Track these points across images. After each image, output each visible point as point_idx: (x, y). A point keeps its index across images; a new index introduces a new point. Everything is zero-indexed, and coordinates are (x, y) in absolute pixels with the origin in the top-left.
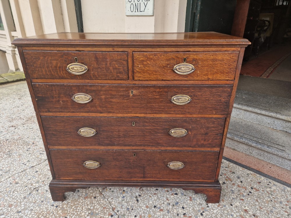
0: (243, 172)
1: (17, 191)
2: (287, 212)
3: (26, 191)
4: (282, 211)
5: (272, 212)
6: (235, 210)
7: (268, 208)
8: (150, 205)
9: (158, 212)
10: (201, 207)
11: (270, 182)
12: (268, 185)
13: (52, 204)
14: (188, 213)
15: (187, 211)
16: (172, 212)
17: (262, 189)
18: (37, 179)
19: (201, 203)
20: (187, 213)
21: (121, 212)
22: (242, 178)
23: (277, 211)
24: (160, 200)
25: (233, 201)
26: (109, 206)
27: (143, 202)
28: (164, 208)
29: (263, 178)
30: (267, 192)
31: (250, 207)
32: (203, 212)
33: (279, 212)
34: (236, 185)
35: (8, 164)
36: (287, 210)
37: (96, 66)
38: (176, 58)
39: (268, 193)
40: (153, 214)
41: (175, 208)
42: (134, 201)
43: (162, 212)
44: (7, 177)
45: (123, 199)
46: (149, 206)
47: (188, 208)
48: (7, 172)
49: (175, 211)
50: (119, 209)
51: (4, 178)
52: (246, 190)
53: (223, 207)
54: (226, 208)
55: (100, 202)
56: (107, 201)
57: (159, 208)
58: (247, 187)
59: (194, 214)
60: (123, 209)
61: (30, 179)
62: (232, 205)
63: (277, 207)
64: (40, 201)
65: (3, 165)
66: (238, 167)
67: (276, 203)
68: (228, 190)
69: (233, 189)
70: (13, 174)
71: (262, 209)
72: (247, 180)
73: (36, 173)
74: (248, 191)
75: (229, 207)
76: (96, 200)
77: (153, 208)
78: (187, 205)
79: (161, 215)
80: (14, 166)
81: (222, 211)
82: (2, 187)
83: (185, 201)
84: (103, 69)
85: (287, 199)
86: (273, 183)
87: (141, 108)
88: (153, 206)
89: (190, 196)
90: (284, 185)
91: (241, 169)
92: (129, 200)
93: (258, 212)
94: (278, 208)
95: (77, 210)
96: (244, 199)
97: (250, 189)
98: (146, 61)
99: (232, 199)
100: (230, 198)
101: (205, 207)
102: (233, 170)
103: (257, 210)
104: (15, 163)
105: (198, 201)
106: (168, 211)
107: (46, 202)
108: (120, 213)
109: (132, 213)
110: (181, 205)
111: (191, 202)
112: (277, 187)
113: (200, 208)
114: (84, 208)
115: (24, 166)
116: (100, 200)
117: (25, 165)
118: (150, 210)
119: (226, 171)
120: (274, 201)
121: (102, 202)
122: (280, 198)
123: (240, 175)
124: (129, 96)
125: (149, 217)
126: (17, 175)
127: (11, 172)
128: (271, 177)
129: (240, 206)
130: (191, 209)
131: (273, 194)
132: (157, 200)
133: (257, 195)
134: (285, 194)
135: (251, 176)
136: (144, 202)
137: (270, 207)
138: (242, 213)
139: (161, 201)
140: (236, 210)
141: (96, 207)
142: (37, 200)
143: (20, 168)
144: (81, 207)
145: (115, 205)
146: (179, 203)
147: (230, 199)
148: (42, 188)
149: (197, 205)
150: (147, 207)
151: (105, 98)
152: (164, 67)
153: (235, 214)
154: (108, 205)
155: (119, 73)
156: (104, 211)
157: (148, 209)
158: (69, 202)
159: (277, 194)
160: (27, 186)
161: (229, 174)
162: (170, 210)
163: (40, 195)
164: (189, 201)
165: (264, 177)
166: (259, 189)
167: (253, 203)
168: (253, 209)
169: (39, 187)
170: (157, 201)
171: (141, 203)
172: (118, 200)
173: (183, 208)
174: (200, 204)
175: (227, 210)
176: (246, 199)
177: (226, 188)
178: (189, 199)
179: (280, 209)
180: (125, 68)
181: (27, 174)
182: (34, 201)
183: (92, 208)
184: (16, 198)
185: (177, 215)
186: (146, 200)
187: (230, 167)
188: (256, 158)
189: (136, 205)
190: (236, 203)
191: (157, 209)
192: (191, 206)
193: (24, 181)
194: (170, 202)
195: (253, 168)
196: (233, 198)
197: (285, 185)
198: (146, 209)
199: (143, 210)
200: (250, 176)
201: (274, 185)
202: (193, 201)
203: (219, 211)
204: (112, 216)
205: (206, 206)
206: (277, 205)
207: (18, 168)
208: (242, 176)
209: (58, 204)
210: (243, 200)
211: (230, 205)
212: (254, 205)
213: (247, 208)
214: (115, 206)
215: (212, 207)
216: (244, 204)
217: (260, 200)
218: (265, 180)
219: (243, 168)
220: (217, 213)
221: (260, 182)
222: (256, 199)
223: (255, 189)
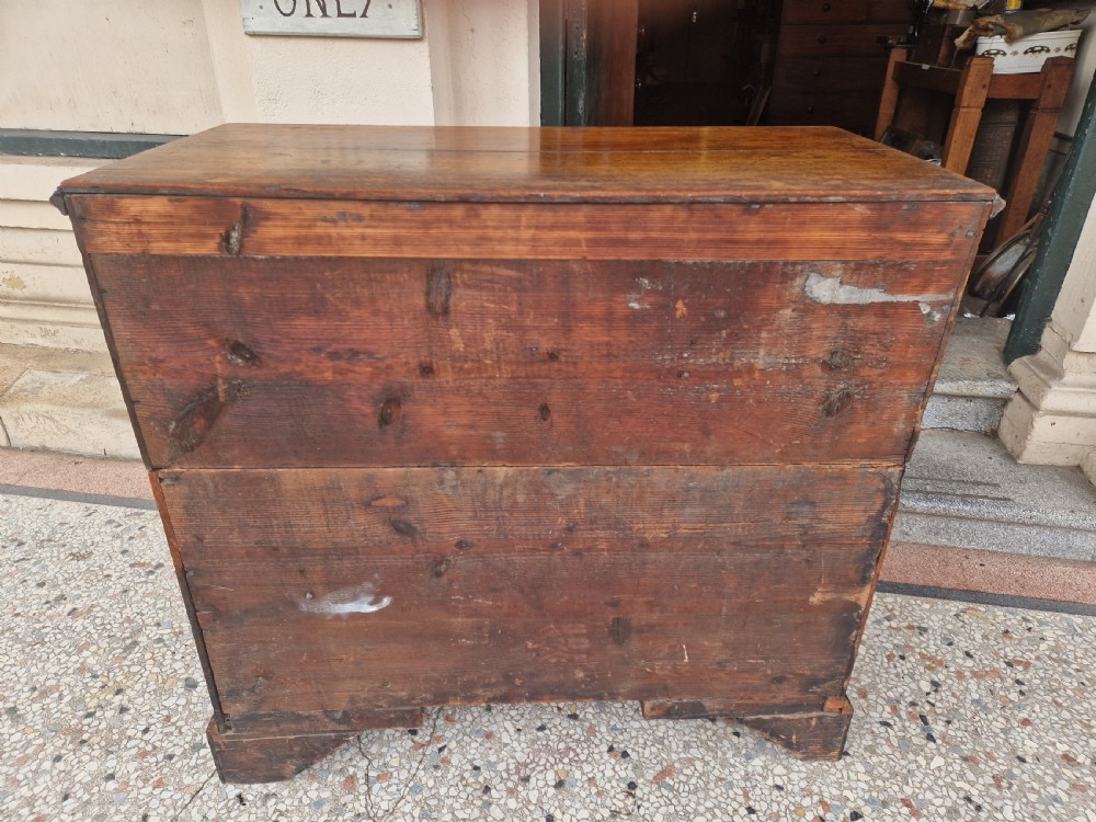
0: (941, 616)
6: (1046, 774)
11: (1024, 619)
12: (1029, 630)
17: (1033, 656)
19: (949, 803)
22: (956, 639)
25: (1012, 741)
29: (999, 612)
30: (1050, 658)
31: (1065, 739)
34: (968, 674)
39: (1054, 660)
52: (1002, 679)
53: (1011, 784)
54: (1023, 782)
58: (997, 666)
62: (1022, 760)
66: (912, 600)
68: (967, 705)
69: (976, 697)
72: (975, 640)
74: (1010, 681)
75: (1023, 772)
81: (1024, 801)
86: (1033, 617)
89: (900, 796)
90: (1057, 611)
91: (927, 606)
96: (1026, 716)
97: (1009, 672)
99: (1002, 735)
102: (910, 619)
103: (1084, 738)
105: (938, 802)
112: (1052, 626)
119: (901, 633)
120: (1088, 679)
123: (945, 631)
128: (1013, 597)
129: (1042, 751)
131: (1065, 657)
133: (1039, 681)
134: (1085, 640)
135: (971, 620)
138: (1068, 772)
140: (1048, 771)
147: (1000, 741)
153: (1058, 790)
159: (1072, 654)
161: (917, 641)
165: (999, 607)
166: (1026, 657)
167: (1055, 718)
168: (1077, 742)
174: (949, 811)
175: (1028, 785)
176: (1034, 715)
178: (905, 810)
187: (897, 613)
188: (924, 544)
190: (1024, 744)
195: (946, 584)
196: (1005, 731)
197: (1062, 611)
200: (967, 621)
201: (1041, 623)
202: (925, 812)
203: (1017, 808)
208: (950, 631)
210: (1026, 722)
211: (1018, 762)
212: (1066, 726)
213: (1062, 748)
215: (988, 800)
216: (1042, 734)
217: (1060, 696)
218: (1009, 616)
219: (928, 599)
220: (1019, 815)
221: (1007, 632)
222: (1049, 699)
223: (1020, 663)
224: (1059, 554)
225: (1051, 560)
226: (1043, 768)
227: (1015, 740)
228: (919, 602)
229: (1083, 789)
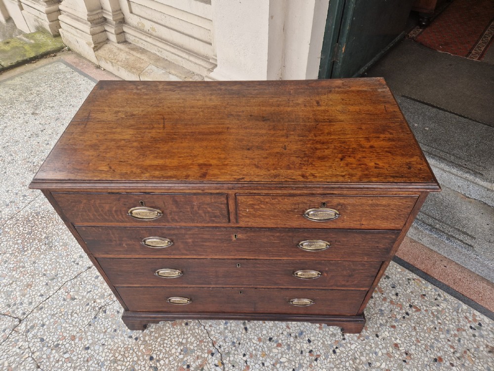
0: (401, 276)
1: (76, 313)
2: (454, 348)
3: (89, 313)
4: (446, 346)
5: (433, 348)
6: (381, 344)
7: (428, 342)
8: (264, 336)
9: (274, 348)
10: (334, 339)
11: (439, 295)
12: (436, 299)
13: (129, 335)
14: (316, 350)
15: (314, 346)
16: (293, 349)
17: (425, 309)
18: (100, 290)
19: (335, 332)
20: (314, 350)
21: (225, 347)
22: (398, 287)
23: (440, 345)
24: (277, 328)
25: (380, 329)
26: (208, 338)
27: (253, 331)
28: (283, 342)
29: (430, 286)
30: (432, 313)
31: (403, 340)
32: (337, 348)
33: (442, 348)
34: (388, 300)
35: (51, 262)
36: (454, 344)
37: (175, 210)
38: (308, 202)
39: (433, 315)
40: (268, 352)
41: (298, 341)
42: (241, 330)
43: (279, 348)
44: (56, 288)
45: (225, 327)
46: (262, 337)
47: (316, 342)
48: (54, 279)
49: (298, 347)
50: (221, 343)
51: (52, 290)
52: (401, 309)
53: (364, 340)
54: (369, 342)
55: (194, 331)
56: (203, 329)
57: (277, 341)
58: (404, 304)
59: (324, 351)
60: (227, 344)
61: (91, 291)
62: (377, 336)
63: (441, 339)
64: (111, 330)
65: (45, 265)
66: (396, 265)
67: (440, 333)
68: (376, 309)
69: (383, 309)
70: (64, 283)
71: (419, 342)
72: (406, 291)
73: (96, 280)
74: (404, 311)
75: (373, 339)
76: (189, 327)
77: (268, 342)
78: (315, 337)
79: (278, 353)
80: (61, 266)
81: (363, 347)
82: (54, 306)
83: (313, 330)
84: (188, 213)
85: (458, 325)
86: (444, 296)
87: (250, 252)
88: (268, 338)
90: (459, 299)
91: (399, 270)
92: (235, 328)
93: (413, 347)
94: (443, 341)
95: (165, 345)
96: (396, 325)
97: (408, 308)
98: (258, 205)
99: (379, 325)
100: (376, 324)
101: (340, 339)
103: (412, 344)
104: (61, 261)
105: (331, 329)
106: (289, 347)
107: (120, 330)
108: (223, 350)
109: (239, 350)
110: (306, 336)
111: (321, 331)
112: (448, 303)
113: (332, 342)
114: (173, 341)
115: (76, 266)
116: (194, 329)
117: (78, 264)
118: (264, 346)
120: (440, 328)
121: (197, 331)
122: (449, 324)
123: (397, 282)
124: (232, 240)
125: (262, 356)
126: (69, 283)
127: (59, 279)
128: (444, 285)
129: (389, 338)
130: (320, 344)
131: (440, 316)
132: (274, 328)
133: (416, 318)
134: (458, 315)
135: (413, 284)
136: (256, 331)
137: (432, 339)
138: (391, 349)
139: (279, 329)
140: (383, 345)
141: (189, 340)
142: (107, 329)
143: (71, 271)
144: (170, 340)
145: (216, 336)
146: (304, 334)
147: (376, 326)
148: (111, 306)
149: (329, 336)
150: (260, 340)
151: (193, 242)
152: (288, 212)
153: (380, 351)
154: (206, 336)
155: (214, 217)
156: (202, 346)
157: (261, 344)
158: (152, 332)
159: (445, 317)
160: (88, 304)
162: (291, 345)
163: (110, 319)
164: (317, 330)
165: (432, 285)
166: (422, 307)
167: (408, 332)
168: (407, 343)
169: (105, 305)
170: (272, 329)
171: (251, 333)
172: (219, 328)
173: (309, 341)
174: (332, 334)
175: (371, 344)
176: (400, 326)
177: (373, 305)
178: (318, 325)
179: (444, 343)
180: (224, 212)
181: (84, 282)
182: (104, 331)
183: (184, 341)
184: (77, 324)
185: (300, 352)
186: (258, 327)
188: (427, 247)
189: (245, 337)
190: (384, 332)
191: (273, 344)
192: (320, 338)
193: (82, 294)
194: (291, 331)
195: (418, 266)
196: (381, 325)
197: (461, 300)
198: (258, 343)
199: (255, 345)
200: (411, 283)
201: (445, 299)
202: (324, 329)
203: (359, 347)
204: (212, 354)
205: (342, 337)
206: (442, 336)
207: (68, 270)
208: (399, 283)
209: (138, 335)
210: (394, 327)
211: (375, 335)
212: (409, 337)
213: (398, 341)
214: (216, 338)
215: (350, 339)
216: (396, 333)
217: (419, 326)
218: (433, 290)
219: (403, 268)
220: (356, 349)
221: (425, 295)
222: (413, 325)
223: (415, 307)
224: (489, 279)
225: (483, 279)
226: (383, 342)
227: (382, 329)
228: (398, 267)
229: (391, 357)
